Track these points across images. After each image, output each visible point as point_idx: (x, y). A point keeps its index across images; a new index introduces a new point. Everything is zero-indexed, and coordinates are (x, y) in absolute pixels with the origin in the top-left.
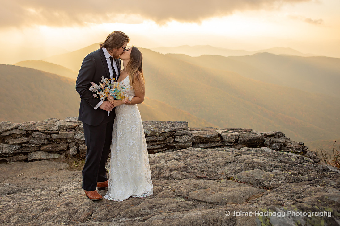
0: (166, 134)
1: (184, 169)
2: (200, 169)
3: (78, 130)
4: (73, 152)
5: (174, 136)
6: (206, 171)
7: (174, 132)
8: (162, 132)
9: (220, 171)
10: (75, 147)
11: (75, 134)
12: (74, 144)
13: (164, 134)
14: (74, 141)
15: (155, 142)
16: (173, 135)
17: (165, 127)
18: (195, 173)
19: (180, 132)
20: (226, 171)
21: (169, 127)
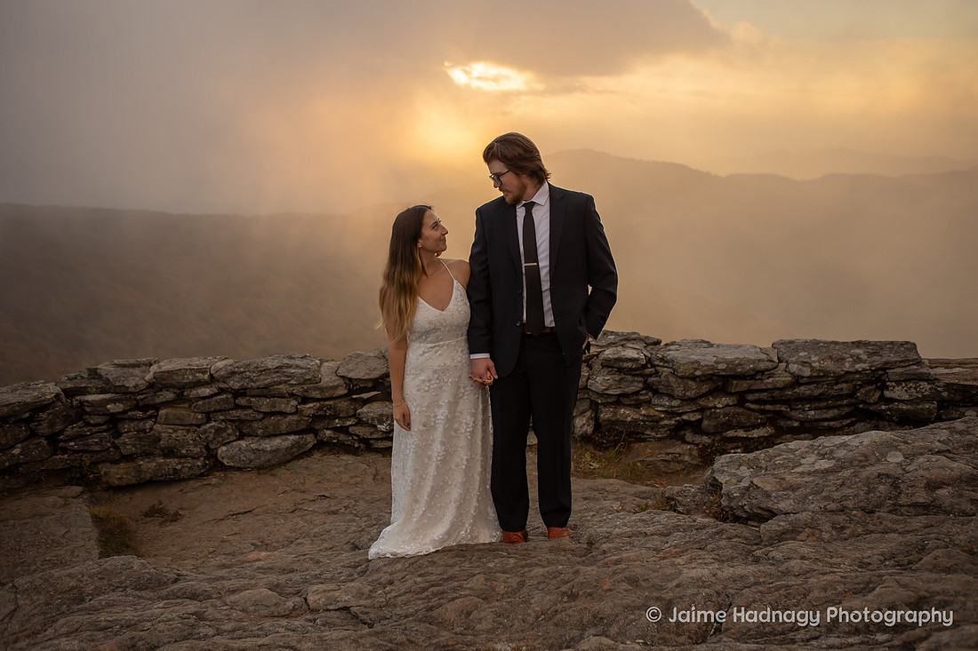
0: (858, 376)
3: (597, 366)
4: (585, 429)
5: (879, 384)
7: (880, 372)
8: (847, 372)
10: (588, 414)
11: (589, 379)
12: (585, 405)
13: (851, 377)
14: (586, 396)
15: (821, 400)
16: (879, 379)
17: (852, 356)
19: (900, 370)
21: (864, 357)
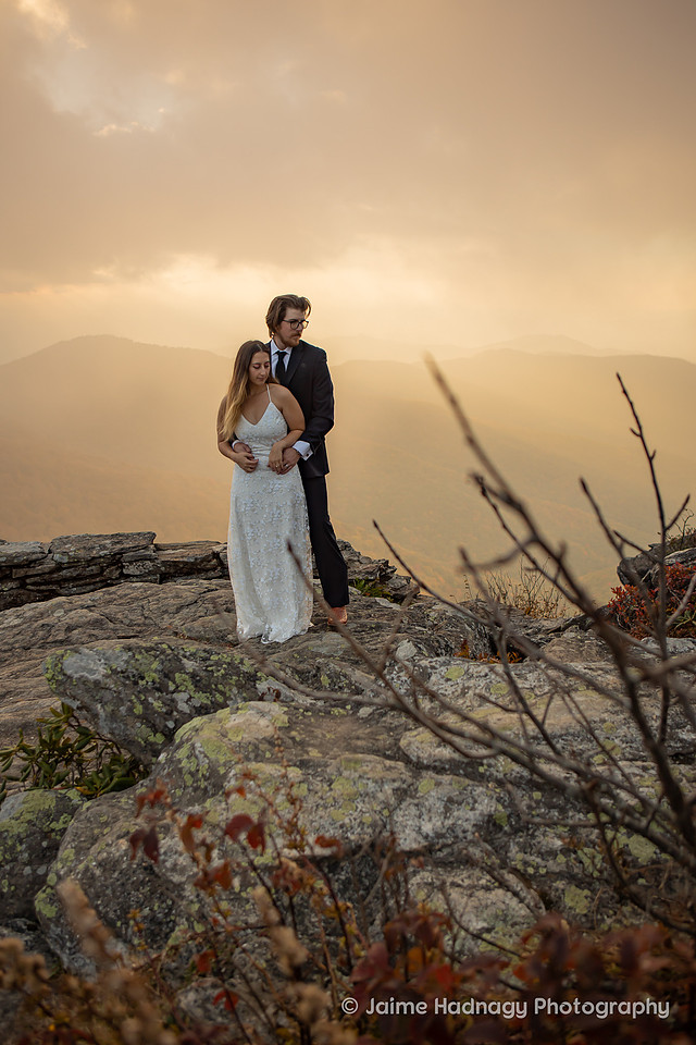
0: (103, 560)
1: (97, 623)
2: (127, 622)
5: (119, 564)
6: (139, 625)
7: (118, 556)
8: (94, 558)
9: (166, 621)
13: (97, 561)
15: (82, 579)
16: (119, 561)
17: (101, 546)
18: (115, 630)
19: (132, 553)
20: (177, 622)
21: (110, 546)
